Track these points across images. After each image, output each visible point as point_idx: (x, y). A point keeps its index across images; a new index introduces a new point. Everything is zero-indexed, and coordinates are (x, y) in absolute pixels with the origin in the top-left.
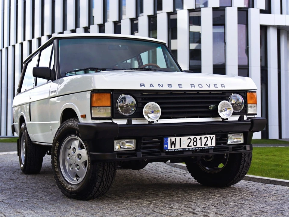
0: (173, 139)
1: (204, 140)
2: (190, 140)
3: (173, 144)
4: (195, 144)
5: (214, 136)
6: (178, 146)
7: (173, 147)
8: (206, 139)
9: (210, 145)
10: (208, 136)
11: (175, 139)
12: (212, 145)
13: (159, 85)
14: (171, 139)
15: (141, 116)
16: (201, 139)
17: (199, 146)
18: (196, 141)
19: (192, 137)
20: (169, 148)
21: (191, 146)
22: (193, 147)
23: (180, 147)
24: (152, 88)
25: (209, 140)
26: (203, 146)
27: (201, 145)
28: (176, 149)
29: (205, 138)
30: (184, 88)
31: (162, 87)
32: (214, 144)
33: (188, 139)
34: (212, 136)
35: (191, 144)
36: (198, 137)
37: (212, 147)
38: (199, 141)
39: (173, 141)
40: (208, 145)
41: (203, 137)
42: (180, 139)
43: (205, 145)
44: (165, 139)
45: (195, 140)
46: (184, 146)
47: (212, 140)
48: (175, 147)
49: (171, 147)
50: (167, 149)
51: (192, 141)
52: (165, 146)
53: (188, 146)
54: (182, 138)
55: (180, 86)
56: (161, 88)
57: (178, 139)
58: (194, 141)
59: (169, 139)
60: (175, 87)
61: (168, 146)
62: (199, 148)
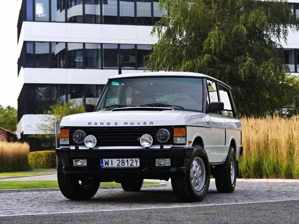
0: (107, 160)
1: (130, 162)
2: (119, 161)
3: (107, 163)
4: (123, 164)
5: (139, 159)
6: (110, 165)
8: (132, 161)
10: (134, 159)
12: (137, 165)
13: (101, 123)
14: (105, 160)
17: (126, 165)
18: (124, 162)
19: (121, 160)
21: (120, 166)
22: (121, 166)
23: (112, 166)
24: (96, 126)
25: (134, 161)
26: (129, 166)
28: (109, 167)
30: (118, 125)
31: (103, 124)
32: (138, 165)
34: (136, 159)
35: (120, 164)
36: (126, 160)
37: (136, 167)
38: (126, 163)
39: (107, 162)
40: (133, 165)
41: (129, 160)
42: (112, 160)
43: (131, 165)
44: (101, 160)
46: (115, 165)
47: (136, 162)
48: (108, 166)
49: (106, 165)
50: (103, 166)
51: (121, 162)
52: (101, 164)
53: (118, 165)
55: (116, 124)
56: (102, 126)
57: (110, 160)
59: (104, 160)
60: (112, 125)
61: (103, 165)
62: (126, 167)
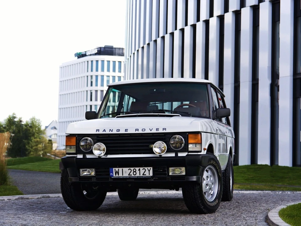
0: (117, 169)
1: (142, 171)
2: (130, 170)
3: (117, 173)
4: (135, 173)
5: (152, 168)
6: (120, 175)
7: (117, 175)
9: (147, 175)
10: (146, 168)
11: (119, 169)
12: (149, 175)
13: (110, 130)
15: (91, 153)
16: (139, 170)
18: (135, 172)
19: (132, 169)
20: (114, 175)
21: (131, 175)
22: (133, 175)
23: (123, 175)
24: (104, 133)
25: (147, 171)
26: (141, 175)
27: (140, 175)
28: (119, 177)
29: (143, 169)
30: (129, 132)
31: (112, 131)
32: (151, 174)
33: (129, 170)
34: (149, 168)
35: (132, 173)
36: (137, 169)
37: (149, 176)
38: (138, 172)
39: (117, 171)
40: (146, 175)
41: (141, 169)
42: (122, 169)
43: (143, 175)
44: (111, 169)
45: (135, 170)
46: (126, 175)
47: (149, 171)
48: (118, 175)
50: (113, 176)
52: (111, 174)
53: (129, 175)
54: (124, 169)
55: (126, 130)
56: (111, 133)
58: (134, 172)
59: (114, 169)
60: (122, 132)
61: (113, 174)
62: (138, 176)
